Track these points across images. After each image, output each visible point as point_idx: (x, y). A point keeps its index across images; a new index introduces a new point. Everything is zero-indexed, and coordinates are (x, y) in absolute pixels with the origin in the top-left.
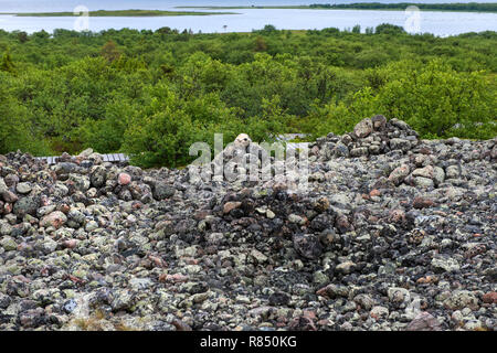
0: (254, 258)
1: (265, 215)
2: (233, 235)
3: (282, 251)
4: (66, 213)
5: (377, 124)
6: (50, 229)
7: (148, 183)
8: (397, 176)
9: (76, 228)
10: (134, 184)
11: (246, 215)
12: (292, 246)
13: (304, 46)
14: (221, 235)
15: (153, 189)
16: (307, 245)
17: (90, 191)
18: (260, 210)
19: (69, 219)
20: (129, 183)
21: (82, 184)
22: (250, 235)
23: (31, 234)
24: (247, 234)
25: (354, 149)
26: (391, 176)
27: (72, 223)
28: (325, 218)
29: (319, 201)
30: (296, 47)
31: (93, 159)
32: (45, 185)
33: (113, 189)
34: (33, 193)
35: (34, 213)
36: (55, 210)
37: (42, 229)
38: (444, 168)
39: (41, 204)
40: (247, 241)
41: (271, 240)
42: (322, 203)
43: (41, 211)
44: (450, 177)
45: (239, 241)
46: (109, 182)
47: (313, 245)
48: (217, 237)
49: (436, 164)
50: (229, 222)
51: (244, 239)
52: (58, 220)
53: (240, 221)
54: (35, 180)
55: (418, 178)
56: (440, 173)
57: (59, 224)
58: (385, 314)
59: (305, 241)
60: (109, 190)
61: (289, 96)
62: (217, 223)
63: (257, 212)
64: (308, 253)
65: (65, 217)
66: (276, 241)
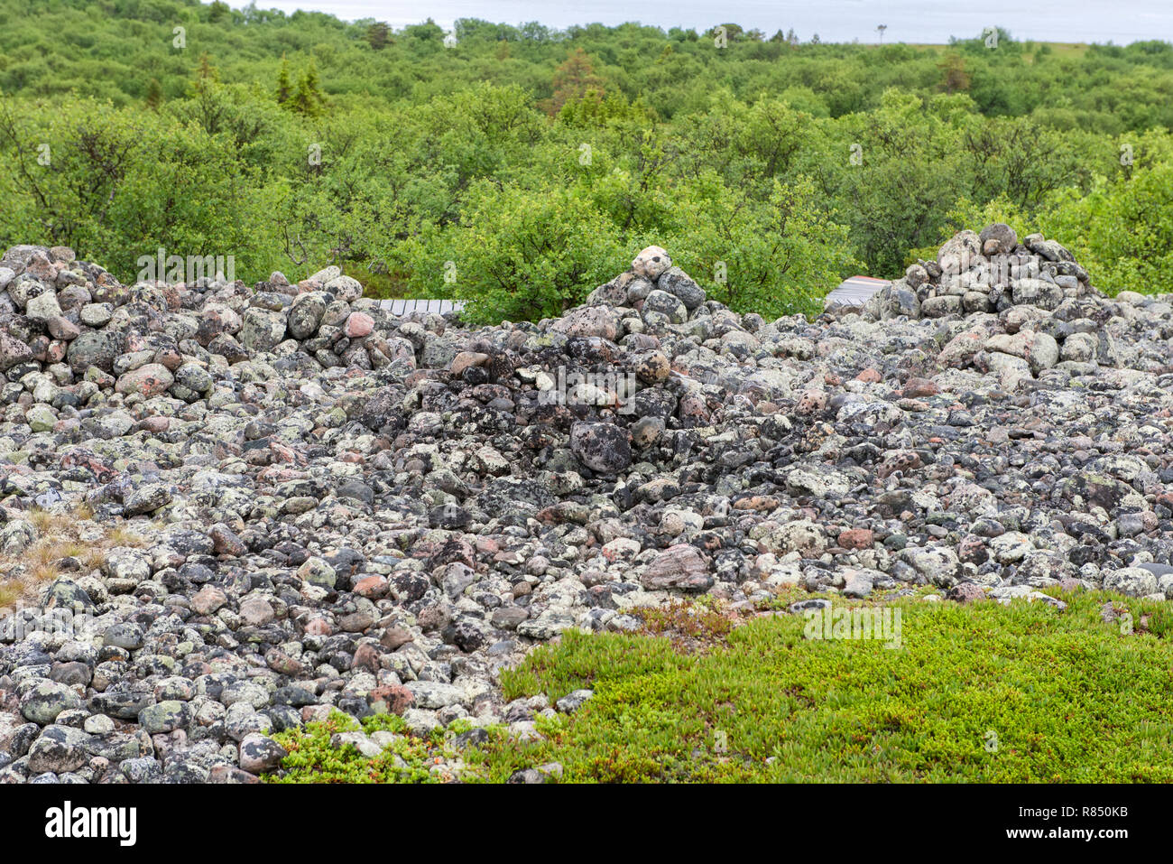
0: (480, 461)
1: (533, 382)
2: (454, 417)
3: (543, 453)
4: (173, 371)
5: (989, 246)
6: (132, 397)
7: (409, 335)
8: (960, 350)
9: (189, 401)
10: (378, 336)
11: (492, 380)
12: (568, 447)
13: (1066, 83)
14: (435, 418)
15: (419, 352)
16: (596, 443)
17: (284, 345)
18: (524, 373)
19: (178, 381)
20: (367, 335)
21: (268, 330)
22: (487, 418)
23: (95, 404)
24: (480, 416)
25: (932, 300)
26: (946, 350)
27: (183, 390)
28: (655, 396)
29: (647, 362)
30: (1047, 85)
31: (335, 290)
32: (143, 311)
33: (331, 345)
34: (113, 324)
35: (108, 366)
36: (152, 360)
37: (117, 397)
38: (1061, 340)
39: (124, 348)
40: (480, 429)
41: (527, 430)
42: (653, 365)
43: (122, 361)
44: (1068, 357)
45: (465, 429)
46: (325, 330)
47: (607, 444)
48: (427, 420)
49: (1044, 329)
50: (457, 391)
51: (474, 426)
52: (152, 381)
53: (476, 391)
54: (124, 302)
55: (995, 355)
56: (1047, 346)
57: (153, 388)
58: (631, 552)
59: (592, 436)
60: (323, 345)
61: (930, 195)
62: (434, 394)
63: (518, 376)
64: (596, 458)
65: (167, 377)
66: (535, 434)
